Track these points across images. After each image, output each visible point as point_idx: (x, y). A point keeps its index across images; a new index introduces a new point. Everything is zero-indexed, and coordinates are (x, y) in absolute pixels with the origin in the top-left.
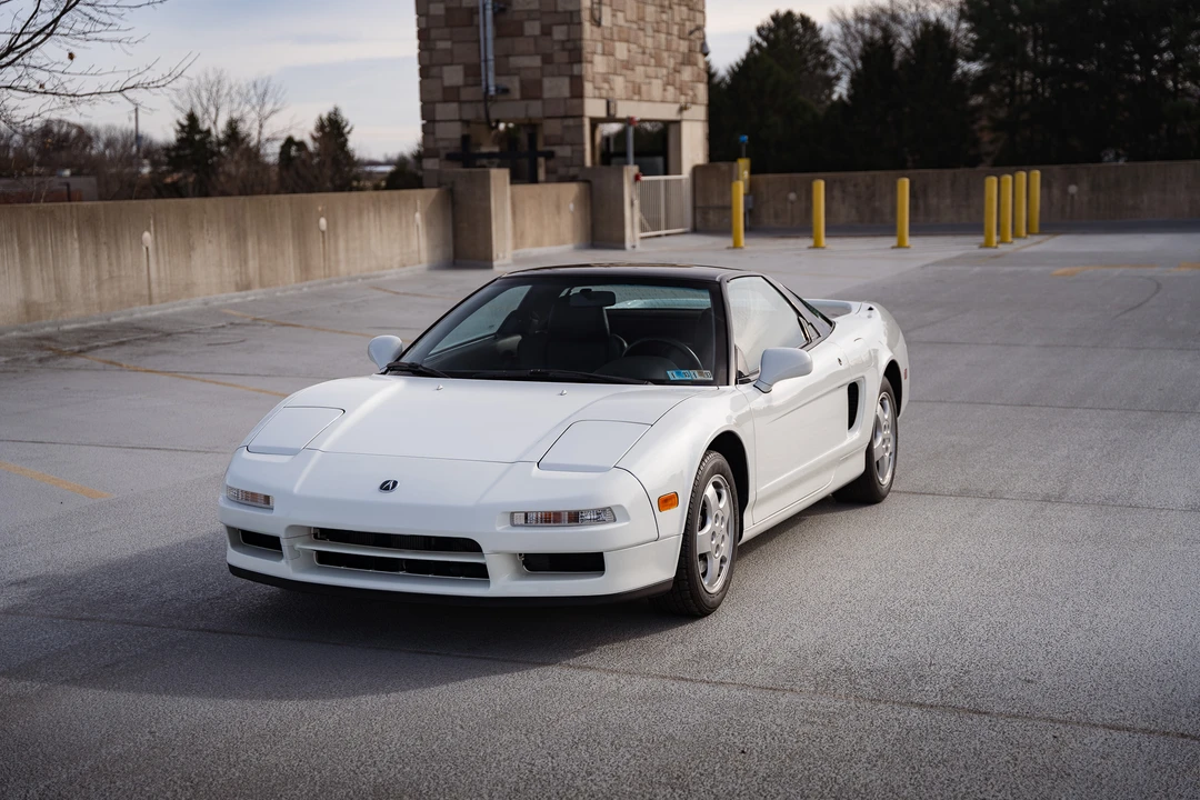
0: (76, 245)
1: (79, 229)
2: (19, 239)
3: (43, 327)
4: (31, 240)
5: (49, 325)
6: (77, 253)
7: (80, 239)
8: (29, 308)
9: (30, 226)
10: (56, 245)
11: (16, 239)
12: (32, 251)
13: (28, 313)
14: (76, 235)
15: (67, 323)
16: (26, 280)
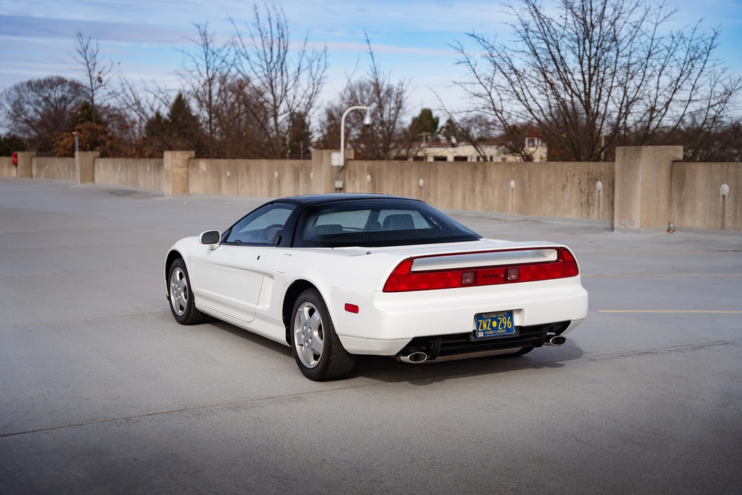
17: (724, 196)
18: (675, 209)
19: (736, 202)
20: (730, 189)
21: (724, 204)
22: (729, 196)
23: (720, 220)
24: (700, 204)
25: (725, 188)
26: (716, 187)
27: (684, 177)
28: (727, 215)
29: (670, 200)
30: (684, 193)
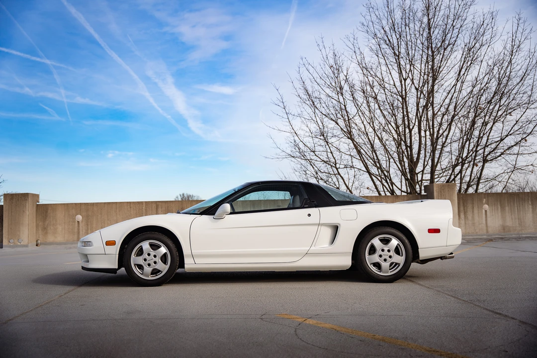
0: (530, 206)
1: (532, 200)
2: (500, 203)
3: (512, 235)
4: (506, 204)
5: (514, 234)
6: (531, 209)
7: (532, 204)
8: (504, 228)
9: (506, 200)
10: (519, 207)
11: (499, 203)
12: (507, 208)
13: (504, 229)
14: (530, 203)
15: (524, 234)
16: (503, 218)
17: (78, 222)
18: (40, 232)
19: (88, 225)
20: (83, 218)
21: (79, 226)
22: (82, 221)
23: (76, 236)
24: (60, 228)
25: (79, 217)
26: (74, 217)
27: (47, 212)
28: (81, 232)
29: (37, 226)
30: (47, 222)
